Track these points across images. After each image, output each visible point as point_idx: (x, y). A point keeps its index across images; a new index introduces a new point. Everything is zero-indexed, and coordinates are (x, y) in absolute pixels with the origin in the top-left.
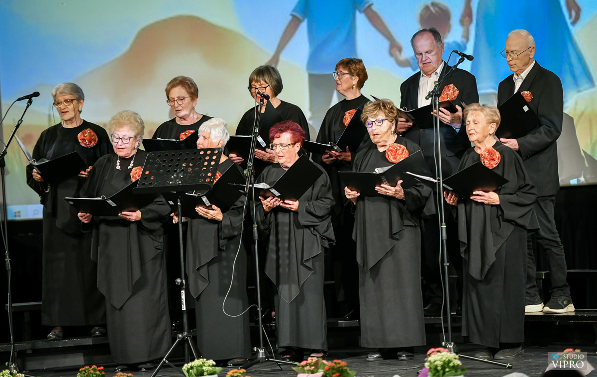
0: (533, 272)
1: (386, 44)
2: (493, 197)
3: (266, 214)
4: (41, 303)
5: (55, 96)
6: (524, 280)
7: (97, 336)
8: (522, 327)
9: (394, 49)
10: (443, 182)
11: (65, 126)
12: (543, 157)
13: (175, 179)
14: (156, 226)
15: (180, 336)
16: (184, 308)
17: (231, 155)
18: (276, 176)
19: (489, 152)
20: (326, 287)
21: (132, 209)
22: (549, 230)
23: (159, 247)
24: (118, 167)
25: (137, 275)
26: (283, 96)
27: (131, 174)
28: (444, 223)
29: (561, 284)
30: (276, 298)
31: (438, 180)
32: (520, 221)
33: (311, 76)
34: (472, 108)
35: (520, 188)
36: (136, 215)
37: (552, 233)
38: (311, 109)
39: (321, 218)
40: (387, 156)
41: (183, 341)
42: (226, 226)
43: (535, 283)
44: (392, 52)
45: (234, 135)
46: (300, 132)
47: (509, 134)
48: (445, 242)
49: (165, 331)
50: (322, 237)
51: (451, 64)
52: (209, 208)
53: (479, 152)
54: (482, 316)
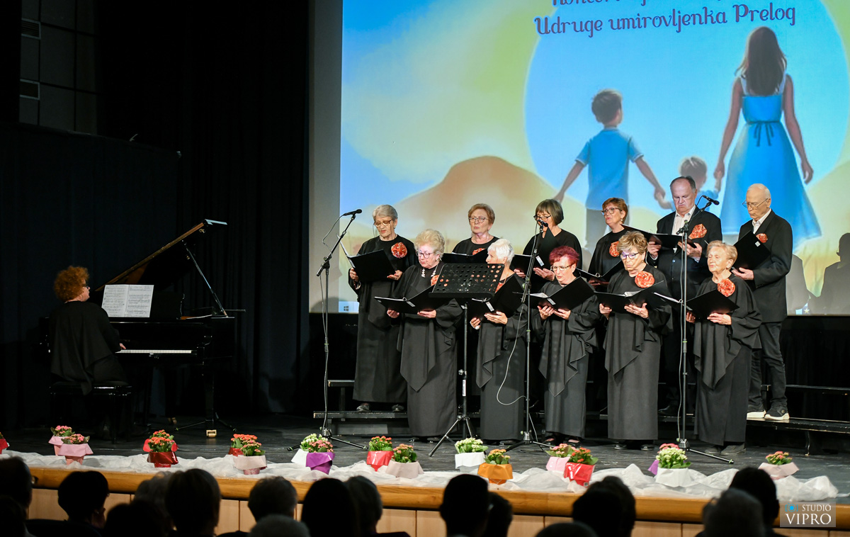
0: (760, 385)
1: (652, 189)
2: (725, 319)
3: (542, 321)
4: (354, 381)
5: (375, 218)
6: (748, 390)
7: (397, 412)
8: (744, 429)
9: (659, 193)
10: (687, 305)
11: (382, 239)
12: (773, 290)
13: (464, 288)
14: (448, 324)
15: (460, 417)
16: (464, 395)
17: (515, 270)
18: (554, 290)
19: (726, 283)
20: (588, 385)
21: (429, 309)
22: (774, 351)
23: (449, 343)
24: (423, 275)
25: (432, 364)
26: (563, 226)
27: (432, 281)
28: (685, 339)
29: (780, 396)
30: (546, 393)
31: (683, 302)
32: (744, 341)
33: (588, 211)
34: (716, 244)
35: (749, 313)
36: (432, 314)
37: (777, 354)
38: (587, 239)
39: (587, 328)
40: (636, 281)
41: (462, 422)
42: (510, 328)
43: (760, 395)
44: (657, 196)
45: (521, 254)
46: (575, 255)
47: (746, 266)
48: (685, 355)
49: (452, 412)
50: (587, 344)
51: (700, 207)
52: (493, 313)
53: (716, 281)
54: (710, 418)
